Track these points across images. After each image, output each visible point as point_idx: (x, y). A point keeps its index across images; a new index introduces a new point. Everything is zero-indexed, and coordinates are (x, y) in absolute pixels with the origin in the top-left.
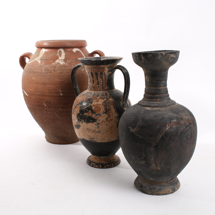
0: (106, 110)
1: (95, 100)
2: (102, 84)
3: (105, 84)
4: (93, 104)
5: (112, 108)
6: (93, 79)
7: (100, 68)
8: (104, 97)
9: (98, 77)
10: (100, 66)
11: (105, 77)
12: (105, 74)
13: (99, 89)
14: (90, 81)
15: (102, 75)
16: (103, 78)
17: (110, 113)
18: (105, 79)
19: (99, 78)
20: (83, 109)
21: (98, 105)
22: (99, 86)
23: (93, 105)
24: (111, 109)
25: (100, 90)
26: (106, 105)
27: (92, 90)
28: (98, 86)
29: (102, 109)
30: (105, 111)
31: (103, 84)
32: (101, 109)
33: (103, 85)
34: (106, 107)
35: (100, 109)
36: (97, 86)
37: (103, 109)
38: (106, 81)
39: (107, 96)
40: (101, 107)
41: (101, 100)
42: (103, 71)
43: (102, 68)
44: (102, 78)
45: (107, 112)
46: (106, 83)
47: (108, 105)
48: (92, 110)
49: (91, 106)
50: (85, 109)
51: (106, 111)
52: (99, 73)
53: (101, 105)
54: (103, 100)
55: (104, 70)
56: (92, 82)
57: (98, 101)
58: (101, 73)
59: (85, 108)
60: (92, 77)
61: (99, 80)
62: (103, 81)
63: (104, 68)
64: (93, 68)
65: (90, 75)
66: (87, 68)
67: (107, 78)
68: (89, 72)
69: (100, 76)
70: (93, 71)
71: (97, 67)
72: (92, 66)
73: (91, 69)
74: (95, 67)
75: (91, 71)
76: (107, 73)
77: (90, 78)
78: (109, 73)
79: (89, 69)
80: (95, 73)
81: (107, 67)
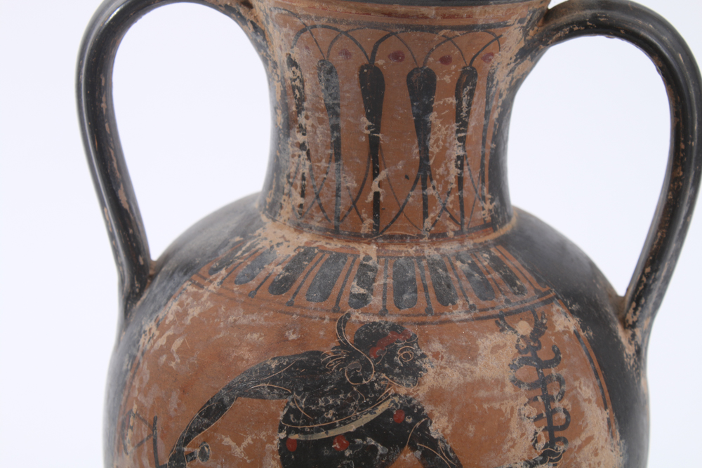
0: (550, 429)
1: (436, 346)
2: (454, 171)
3: (476, 176)
4: (430, 379)
5: (585, 406)
6: (376, 127)
7: (470, 28)
8: (501, 303)
9: (428, 109)
10: (477, 10)
11: (487, 114)
13: (428, 223)
14: (337, 145)
15: (471, 94)
16: (473, 123)
17: (580, 448)
18: (485, 130)
19: (438, 123)
20: (330, 441)
21: (482, 394)
22: (425, 198)
23: (436, 396)
24: (582, 414)
25: (439, 236)
26: (543, 383)
27: (356, 237)
28: (417, 192)
29: (521, 425)
30: (541, 445)
31: (466, 173)
32: (514, 424)
33: (460, 180)
34: (549, 399)
35: (504, 427)
36: (414, 197)
37: (531, 427)
38: (489, 142)
39: (522, 290)
40: (506, 408)
41: (495, 338)
42: (488, 58)
43: (487, 28)
44: (464, 125)
45: (561, 448)
46: (482, 165)
47: (561, 381)
48: (433, 443)
49: (410, 409)
50: (349, 436)
51: (552, 441)
52: (446, 78)
53: (509, 389)
54: (509, 338)
55: (491, 48)
56: (359, 158)
57: (469, 353)
58: (468, 77)
59: (352, 427)
60: (369, 117)
61: (437, 140)
62: (464, 147)
63: (497, 31)
64: (400, 26)
65: (351, 90)
66: (324, 21)
67: (495, 115)
68: (337, 60)
69: (452, 100)
70: (397, 56)
71: (444, 17)
72: (390, 15)
73: (368, 37)
74: (425, 17)
75: (374, 53)
76: (506, 71)
77: (337, 115)
78: (515, 74)
79: (346, 33)
80: (413, 79)
81: (521, 21)
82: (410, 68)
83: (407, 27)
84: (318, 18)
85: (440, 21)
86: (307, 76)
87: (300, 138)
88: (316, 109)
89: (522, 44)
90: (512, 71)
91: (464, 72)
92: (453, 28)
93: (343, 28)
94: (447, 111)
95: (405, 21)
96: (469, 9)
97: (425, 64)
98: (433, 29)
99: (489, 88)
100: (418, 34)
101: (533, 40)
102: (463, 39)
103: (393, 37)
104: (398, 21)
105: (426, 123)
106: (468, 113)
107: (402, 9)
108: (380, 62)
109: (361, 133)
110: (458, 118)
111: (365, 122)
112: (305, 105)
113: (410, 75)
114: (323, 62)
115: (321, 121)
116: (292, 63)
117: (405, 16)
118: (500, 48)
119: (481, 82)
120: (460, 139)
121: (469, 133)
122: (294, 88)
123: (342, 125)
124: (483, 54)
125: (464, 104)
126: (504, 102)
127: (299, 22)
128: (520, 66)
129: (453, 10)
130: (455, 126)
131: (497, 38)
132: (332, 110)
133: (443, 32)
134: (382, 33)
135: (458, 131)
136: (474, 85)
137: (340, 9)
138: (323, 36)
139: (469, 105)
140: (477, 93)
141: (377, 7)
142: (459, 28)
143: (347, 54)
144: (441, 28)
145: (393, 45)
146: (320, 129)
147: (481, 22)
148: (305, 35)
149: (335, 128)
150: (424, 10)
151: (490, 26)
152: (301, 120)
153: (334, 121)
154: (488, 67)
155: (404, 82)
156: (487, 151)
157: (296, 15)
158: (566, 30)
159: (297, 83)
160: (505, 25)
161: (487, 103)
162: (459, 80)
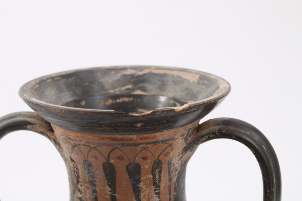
6: (114, 191)
7: (155, 143)
9: (139, 181)
10: (158, 134)
11: (170, 180)
12: (169, 163)
14: (96, 199)
15: (160, 172)
16: (162, 185)
18: (170, 187)
19: (144, 187)
38: (172, 192)
42: (167, 155)
43: (164, 141)
44: (158, 187)
52: (146, 166)
55: (168, 150)
58: (157, 165)
60: (110, 186)
61: (145, 195)
62: (159, 197)
63: (170, 142)
64: (120, 144)
65: (100, 174)
66: (83, 143)
67: (175, 179)
68: (92, 160)
69: (151, 176)
70: (120, 158)
71: (141, 139)
72: (114, 139)
73: (105, 150)
74: (131, 140)
75: (109, 157)
76: (178, 159)
77: (95, 186)
78: (183, 159)
79: (94, 148)
80: (129, 168)
81: (182, 136)
82: (127, 163)
83: (123, 145)
84: (80, 141)
85: (139, 141)
86: (79, 167)
87: (80, 195)
88: (85, 182)
89: (185, 145)
90: (181, 158)
91: (155, 162)
92: (146, 144)
93: (92, 146)
94: (148, 182)
95: (122, 142)
96: (154, 134)
97: (134, 161)
98: (136, 145)
99: (169, 168)
100: (129, 148)
101: (190, 143)
102: (152, 148)
103: (117, 150)
104: (118, 142)
105: (138, 188)
106: (160, 181)
107: (120, 137)
108: (112, 161)
109: (107, 194)
110: (154, 184)
111: (108, 189)
112: (80, 180)
113: (127, 166)
114: (86, 161)
115: (88, 188)
116: (72, 160)
117: (121, 140)
118: (173, 149)
119: (165, 166)
120: (156, 194)
121: (161, 190)
122: (74, 171)
123: (98, 190)
124: (164, 153)
125: (157, 177)
126: (179, 173)
127: (72, 142)
128: (185, 155)
129: (146, 136)
130: (153, 188)
131: (171, 145)
132: (92, 183)
133: (142, 146)
134: (111, 148)
135: (155, 190)
136: (161, 168)
137: (90, 137)
138: (84, 149)
139: (160, 177)
140: (163, 171)
141: (107, 136)
142: (150, 143)
143: (96, 157)
144: (140, 144)
145: (117, 153)
146: (88, 192)
147: (160, 139)
148: (76, 148)
149: (94, 191)
150: (131, 137)
151: (166, 141)
152: (79, 186)
153: (93, 188)
154: (167, 159)
155: (125, 169)
156: (172, 197)
157: (71, 139)
158: (207, 137)
159: (75, 169)
160: (174, 139)
161: (169, 175)
162: (153, 167)
